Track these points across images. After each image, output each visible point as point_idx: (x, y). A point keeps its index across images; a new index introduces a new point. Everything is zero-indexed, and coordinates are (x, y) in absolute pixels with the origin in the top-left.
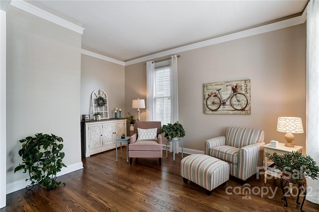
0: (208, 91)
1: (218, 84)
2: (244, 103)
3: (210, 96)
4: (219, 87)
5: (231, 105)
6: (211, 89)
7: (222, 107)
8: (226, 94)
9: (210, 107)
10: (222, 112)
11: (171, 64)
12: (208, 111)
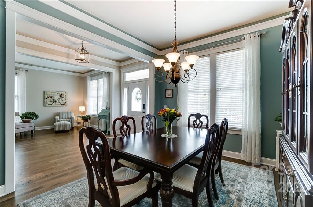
1: (53, 92)
2: (65, 101)
3: (48, 97)
4: (53, 94)
5: (59, 102)
6: (48, 94)
7: (54, 103)
8: (57, 97)
9: (48, 103)
10: (54, 105)
11: (18, 74)
12: (47, 105)
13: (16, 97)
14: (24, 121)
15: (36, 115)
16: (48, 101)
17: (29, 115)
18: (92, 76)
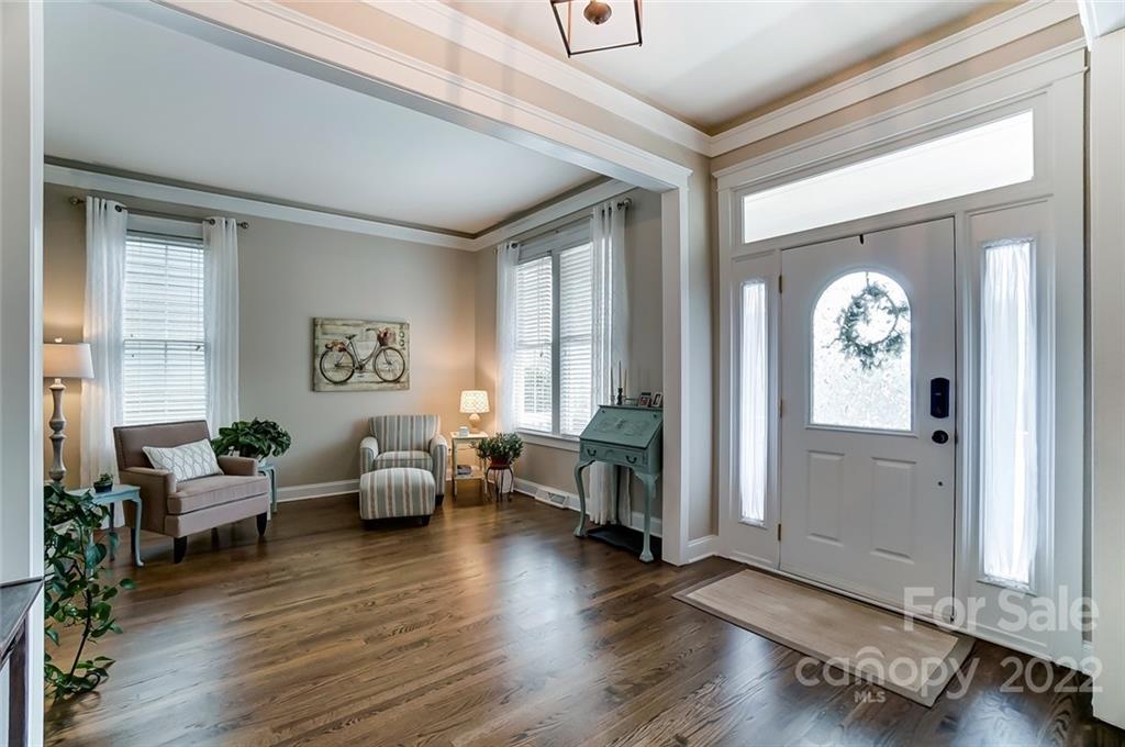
0: (325, 337)
1: (350, 322)
2: (398, 368)
3: (331, 348)
4: (351, 331)
5: (376, 371)
6: (333, 334)
7: (356, 375)
8: (365, 348)
9: (329, 374)
10: (357, 386)
11: (208, 240)
12: (324, 385)
13: (199, 347)
14: (227, 469)
15: (279, 433)
16: (328, 364)
17: (246, 434)
18: (523, 243)
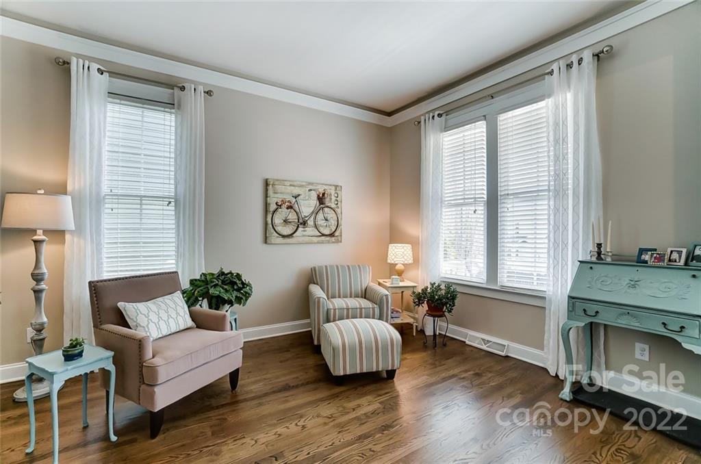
0: (276, 195)
1: (295, 184)
2: (333, 223)
3: (280, 206)
4: (296, 191)
5: (316, 226)
6: (281, 193)
7: (300, 229)
8: (307, 206)
9: (279, 229)
10: (301, 239)
12: (275, 238)
13: (170, 202)
15: (243, 284)
16: (278, 220)
17: (216, 286)
18: (447, 113)
